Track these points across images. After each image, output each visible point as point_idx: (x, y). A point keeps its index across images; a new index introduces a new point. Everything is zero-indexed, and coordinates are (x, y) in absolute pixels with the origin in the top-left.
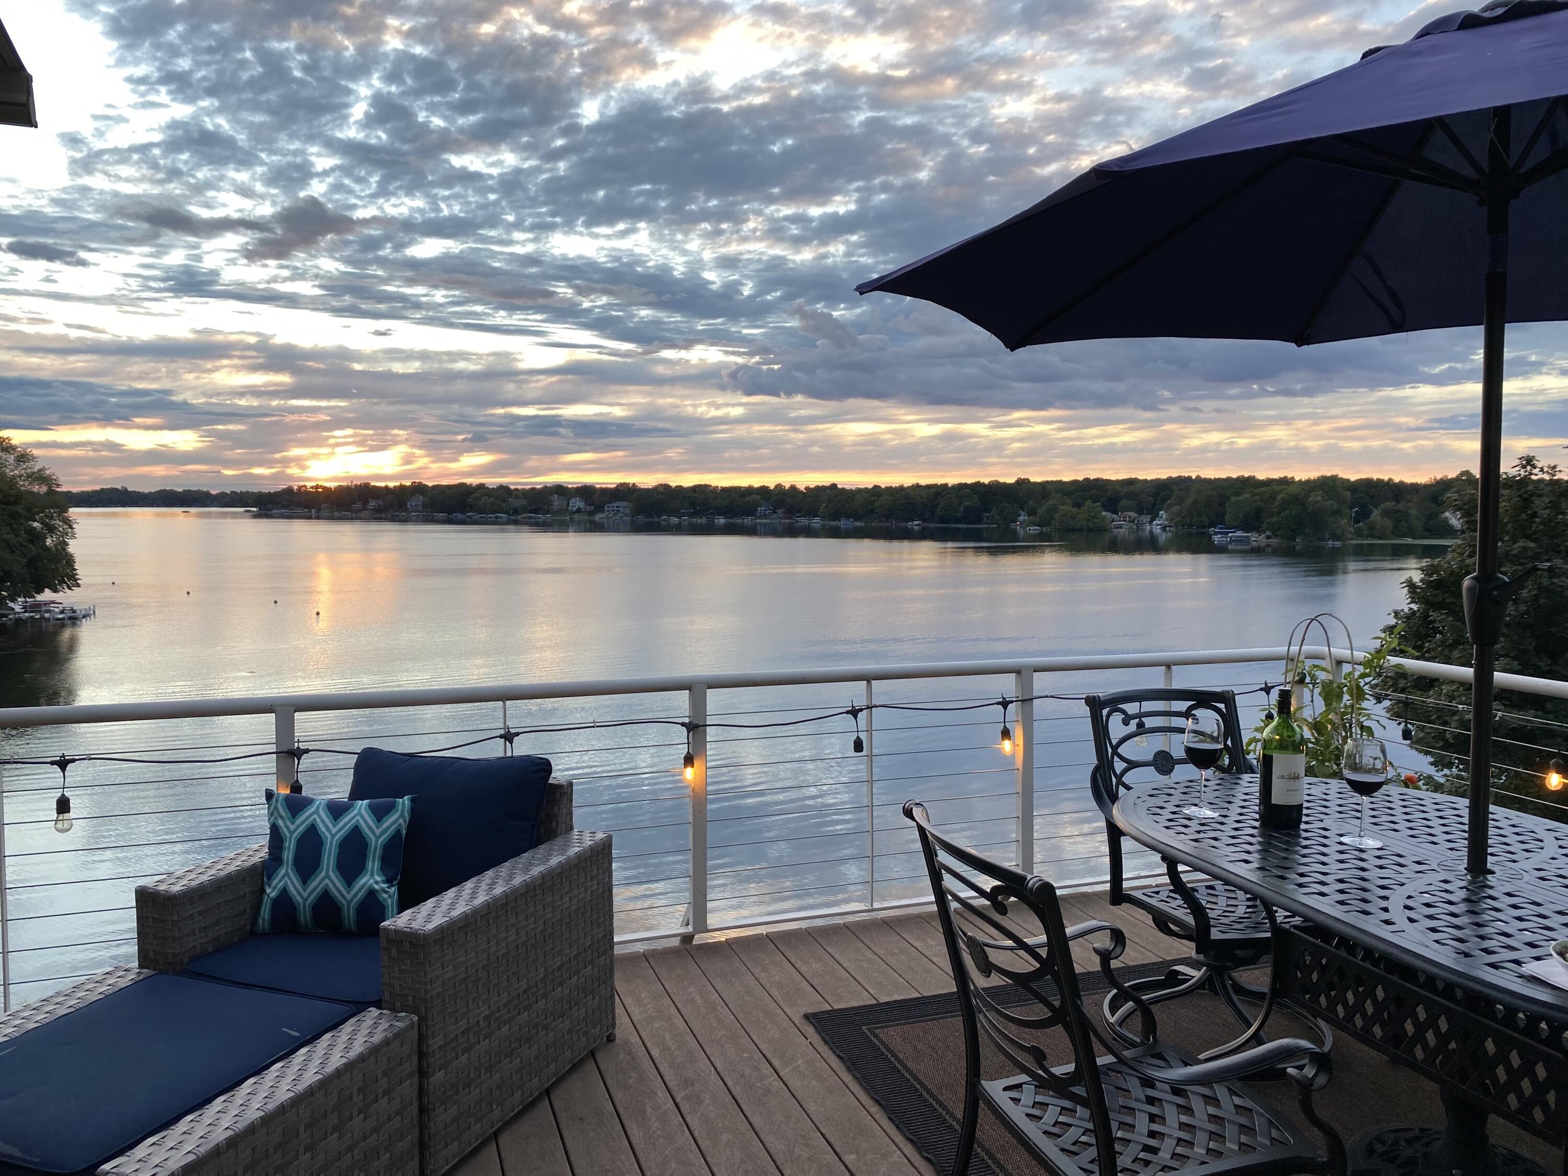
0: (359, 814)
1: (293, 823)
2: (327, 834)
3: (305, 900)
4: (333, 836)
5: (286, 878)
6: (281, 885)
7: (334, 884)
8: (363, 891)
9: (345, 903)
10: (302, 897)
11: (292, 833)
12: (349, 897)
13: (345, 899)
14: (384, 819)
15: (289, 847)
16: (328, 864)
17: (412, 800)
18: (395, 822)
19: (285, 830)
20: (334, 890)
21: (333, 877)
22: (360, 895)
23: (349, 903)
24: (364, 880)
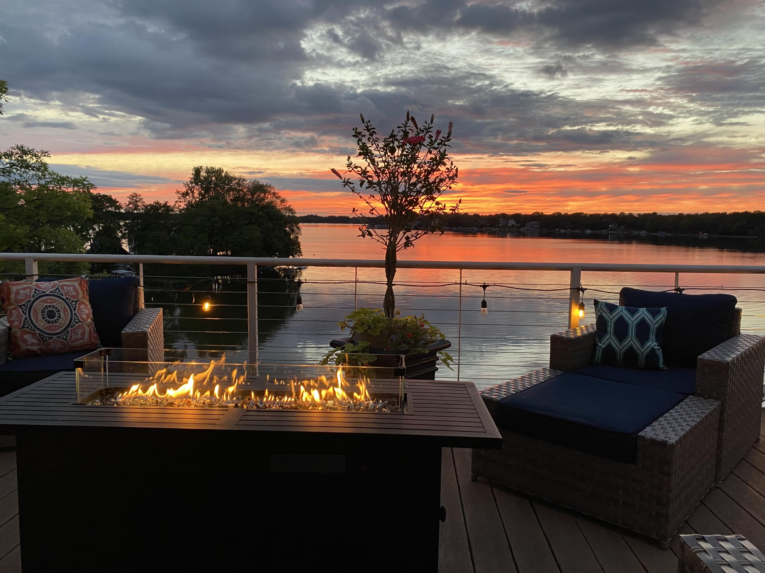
0: (643, 313)
1: (610, 315)
2: (629, 321)
3: (620, 350)
5: (610, 340)
6: (607, 342)
7: (635, 344)
8: (649, 348)
11: (611, 319)
13: (641, 351)
14: (656, 317)
15: (611, 326)
16: (632, 335)
17: (667, 309)
18: (661, 318)
19: (607, 318)
20: (635, 347)
21: (635, 340)
22: (648, 350)
23: (643, 353)
24: (649, 344)
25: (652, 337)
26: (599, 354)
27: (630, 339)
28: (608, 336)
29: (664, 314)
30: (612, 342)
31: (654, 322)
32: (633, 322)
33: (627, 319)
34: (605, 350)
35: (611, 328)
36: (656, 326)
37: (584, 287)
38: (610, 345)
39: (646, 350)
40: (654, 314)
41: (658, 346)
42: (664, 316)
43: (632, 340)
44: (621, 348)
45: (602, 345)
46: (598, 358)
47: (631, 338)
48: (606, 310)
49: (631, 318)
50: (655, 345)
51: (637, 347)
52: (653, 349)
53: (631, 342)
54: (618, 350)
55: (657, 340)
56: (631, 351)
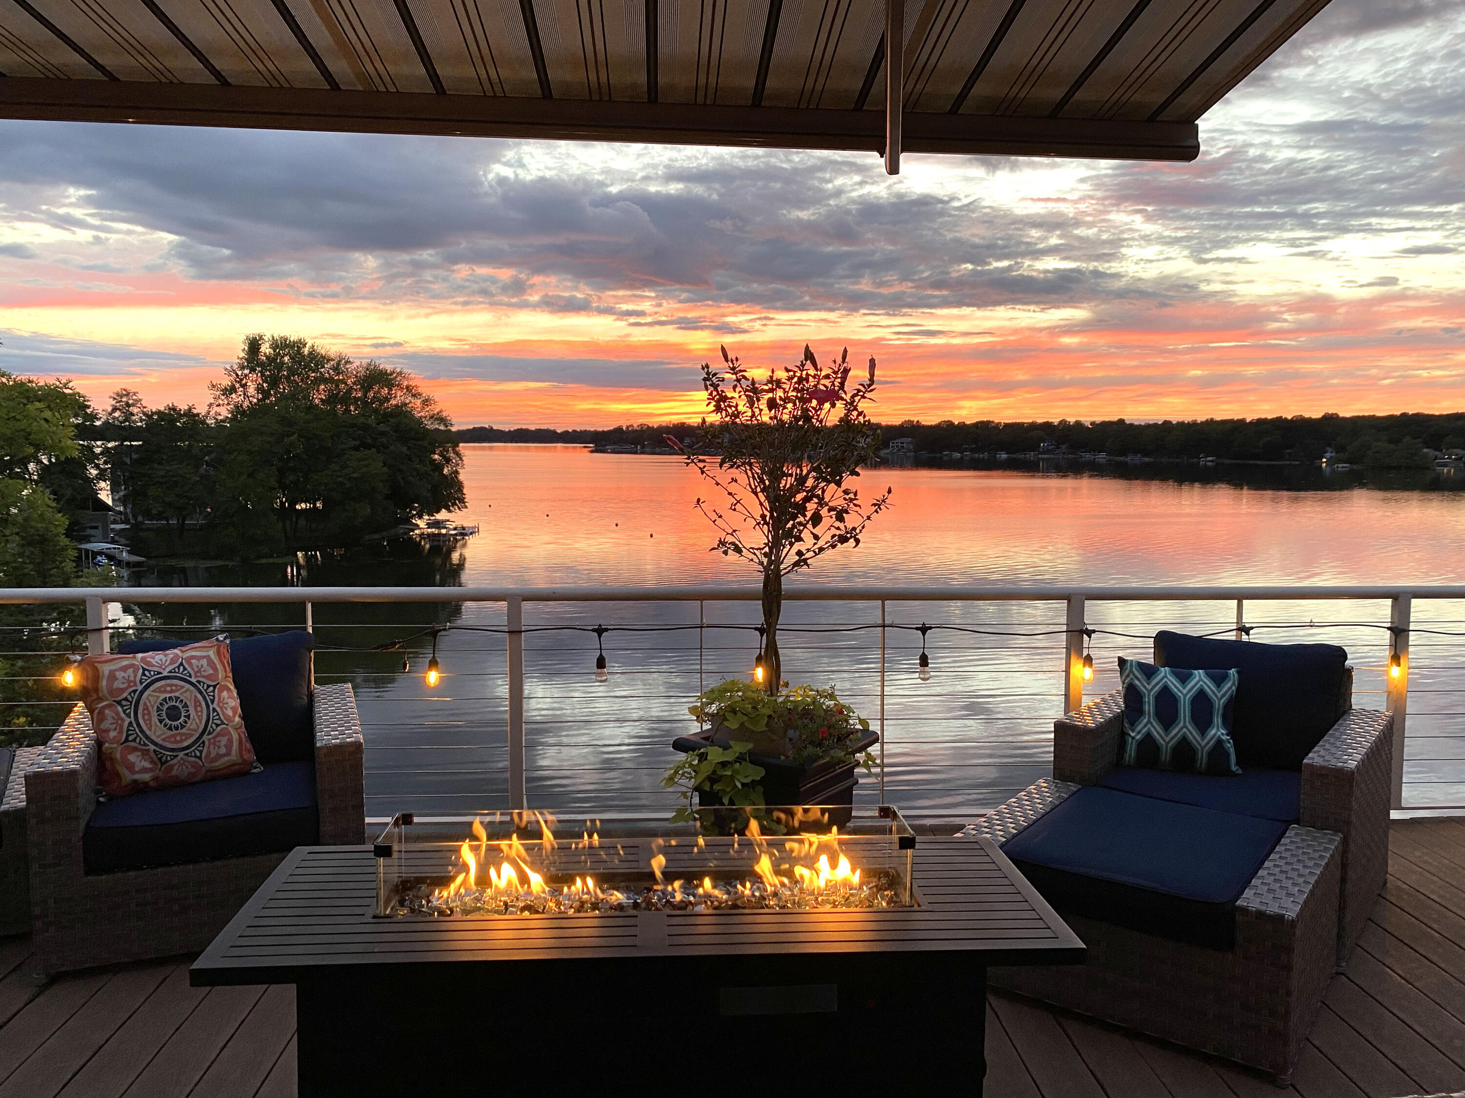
0: (1201, 680)
1: (1148, 684)
2: (1180, 694)
3: (1167, 742)
5: (1149, 725)
6: (1144, 731)
7: (1191, 734)
8: (1213, 740)
9: (1199, 747)
10: (1164, 740)
11: (1150, 691)
12: (1203, 744)
14: (1221, 685)
15: (1149, 702)
16: (1185, 717)
17: (1238, 672)
18: (1230, 688)
19: (1142, 688)
20: (1191, 738)
21: (1190, 727)
22: (1212, 743)
23: (1203, 748)
24: (1213, 732)
25: (1217, 720)
26: (1131, 750)
27: (1182, 724)
28: (1145, 720)
29: (1234, 681)
30: (1152, 729)
31: (1219, 695)
32: (1185, 696)
33: (1175, 690)
34: (1140, 743)
35: (1149, 706)
36: (1222, 701)
37: (1090, 628)
38: (1149, 735)
39: (1208, 743)
40: (1219, 681)
41: (1228, 735)
42: (1233, 684)
43: (1185, 726)
44: (1167, 739)
45: (1136, 735)
46: (1130, 755)
47: (1185, 723)
48: (1139, 676)
49: (1181, 688)
50: (1223, 734)
51: (1194, 737)
52: (1220, 742)
53: (1185, 730)
54: (1163, 743)
55: (1225, 724)
56: (1184, 747)
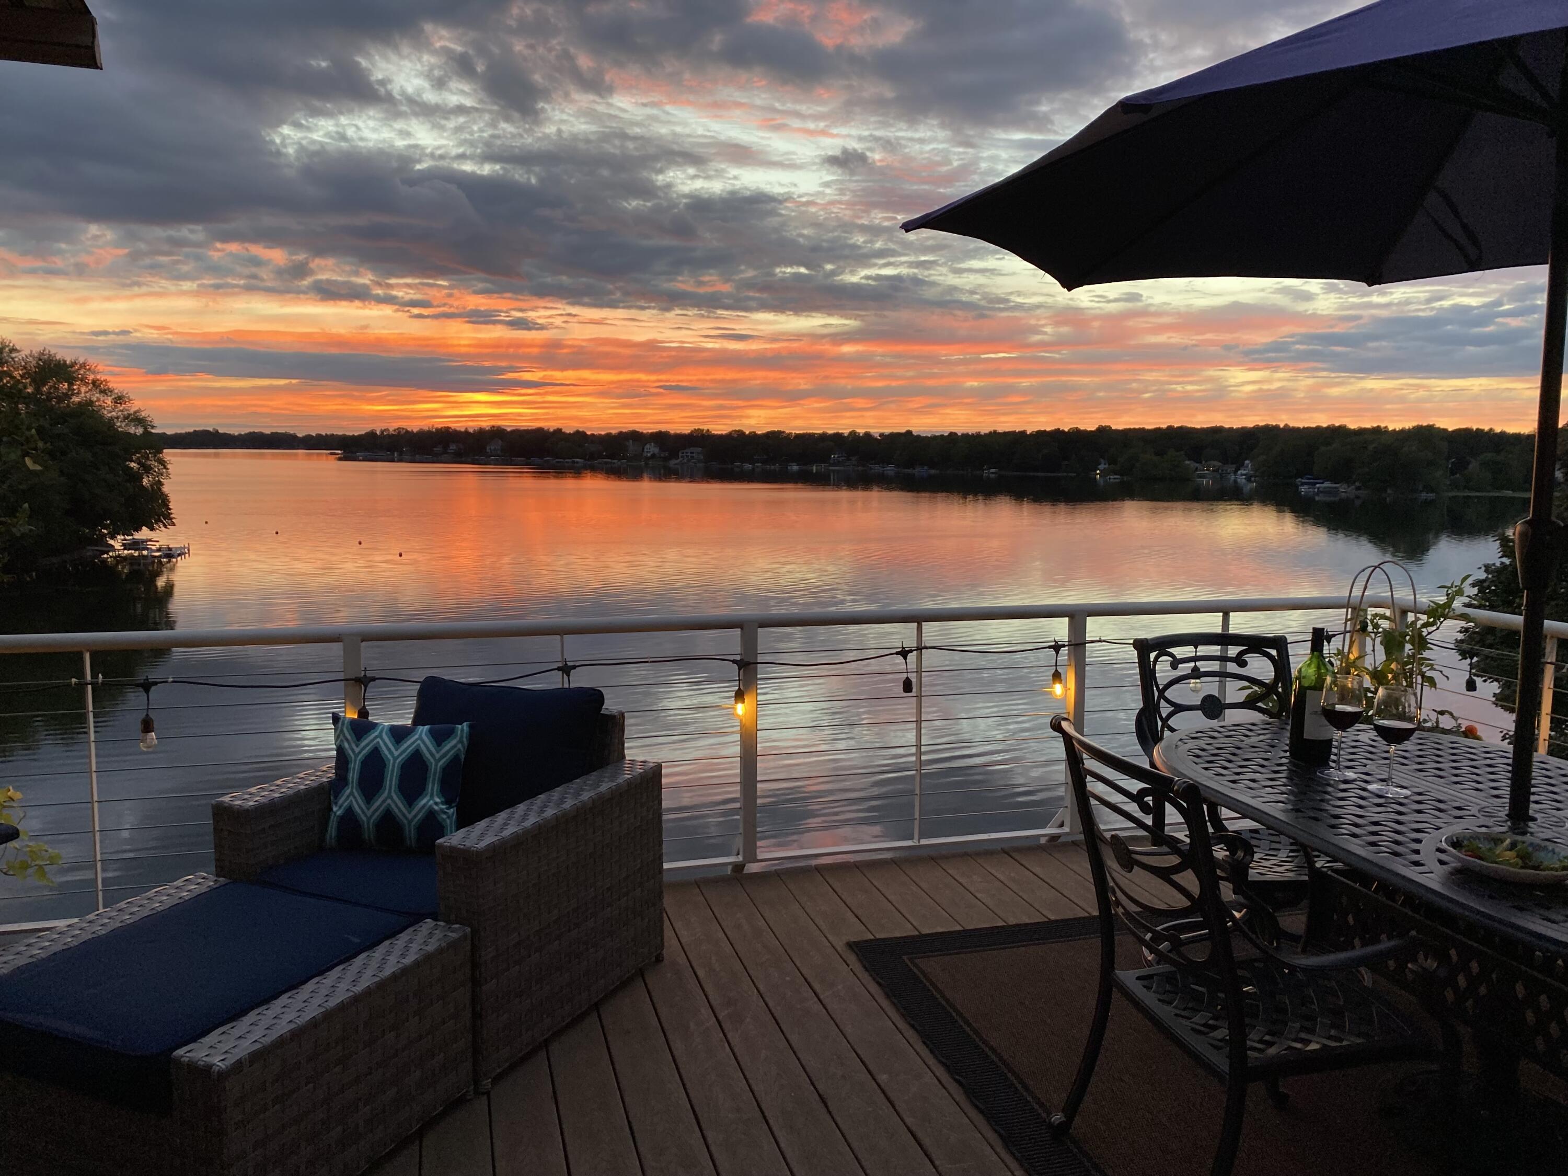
0: (420, 738)
1: (357, 746)
2: (389, 756)
3: (369, 819)
4: (395, 759)
5: (351, 798)
6: (346, 804)
7: (396, 805)
8: (424, 811)
9: (405, 821)
10: (366, 815)
11: (356, 755)
12: (410, 816)
13: (406, 818)
14: (443, 744)
15: (354, 769)
16: (390, 787)
18: (455, 746)
19: (350, 752)
20: (396, 810)
22: (421, 814)
24: (424, 801)
25: (433, 786)
26: (332, 828)
27: (386, 795)
29: (462, 737)
30: (354, 803)
31: (437, 756)
33: (386, 752)
34: (342, 819)
35: (353, 775)
36: (441, 763)
38: (350, 811)
39: (415, 816)
40: (439, 738)
41: (442, 803)
42: (461, 741)
43: (390, 797)
44: (369, 813)
46: (331, 836)
47: (390, 793)
48: (349, 737)
49: (393, 749)
50: (436, 804)
51: (400, 809)
52: (432, 812)
53: (389, 801)
54: (364, 819)
55: (442, 791)
56: (388, 819)
